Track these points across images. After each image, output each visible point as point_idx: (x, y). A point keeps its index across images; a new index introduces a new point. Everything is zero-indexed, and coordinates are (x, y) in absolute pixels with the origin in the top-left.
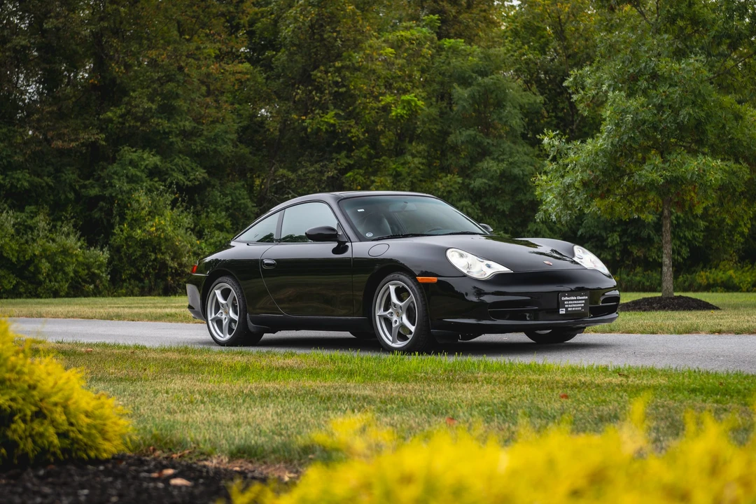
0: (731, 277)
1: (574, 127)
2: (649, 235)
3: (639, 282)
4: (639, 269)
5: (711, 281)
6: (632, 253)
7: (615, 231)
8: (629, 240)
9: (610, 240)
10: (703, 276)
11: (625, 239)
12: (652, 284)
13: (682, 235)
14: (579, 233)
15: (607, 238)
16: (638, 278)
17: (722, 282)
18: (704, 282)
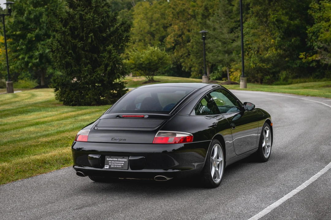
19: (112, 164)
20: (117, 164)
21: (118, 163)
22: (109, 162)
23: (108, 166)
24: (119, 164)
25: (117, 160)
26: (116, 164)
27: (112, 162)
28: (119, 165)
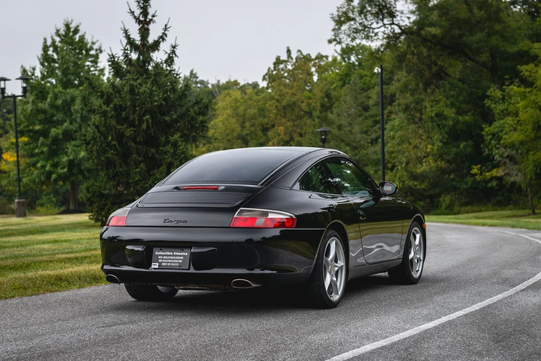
19: (164, 261)
20: (172, 261)
21: (173, 259)
22: (159, 257)
23: (157, 264)
24: (174, 261)
25: (172, 254)
26: (170, 261)
27: (164, 257)
28: (174, 263)
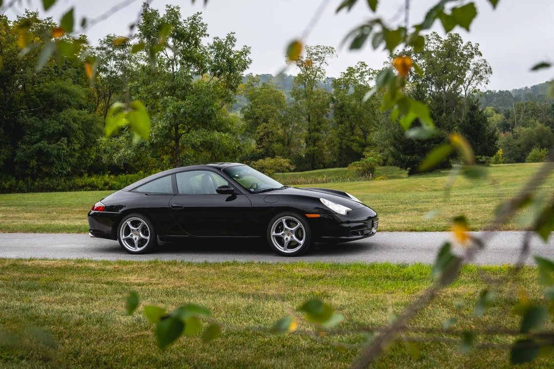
0: (93, 181)
1: (7, 102)
2: (53, 161)
3: (48, 185)
4: (47, 179)
5: (84, 183)
6: (42, 170)
7: (34, 159)
8: (41, 163)
9: (32, 163)
10: (79, 181)
11: (39, 163)
12: (54, 186)
13: (68, 160)
14: (15, 160)
15: (30, 162)
16: (47, 183)
17: (89, 184)
18: (81, 184)
